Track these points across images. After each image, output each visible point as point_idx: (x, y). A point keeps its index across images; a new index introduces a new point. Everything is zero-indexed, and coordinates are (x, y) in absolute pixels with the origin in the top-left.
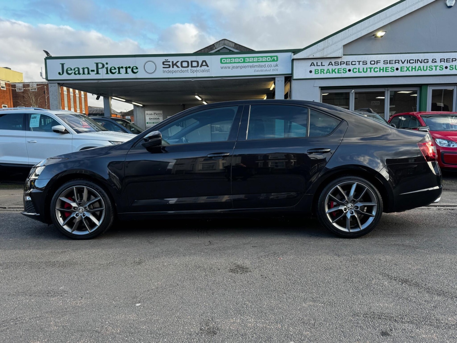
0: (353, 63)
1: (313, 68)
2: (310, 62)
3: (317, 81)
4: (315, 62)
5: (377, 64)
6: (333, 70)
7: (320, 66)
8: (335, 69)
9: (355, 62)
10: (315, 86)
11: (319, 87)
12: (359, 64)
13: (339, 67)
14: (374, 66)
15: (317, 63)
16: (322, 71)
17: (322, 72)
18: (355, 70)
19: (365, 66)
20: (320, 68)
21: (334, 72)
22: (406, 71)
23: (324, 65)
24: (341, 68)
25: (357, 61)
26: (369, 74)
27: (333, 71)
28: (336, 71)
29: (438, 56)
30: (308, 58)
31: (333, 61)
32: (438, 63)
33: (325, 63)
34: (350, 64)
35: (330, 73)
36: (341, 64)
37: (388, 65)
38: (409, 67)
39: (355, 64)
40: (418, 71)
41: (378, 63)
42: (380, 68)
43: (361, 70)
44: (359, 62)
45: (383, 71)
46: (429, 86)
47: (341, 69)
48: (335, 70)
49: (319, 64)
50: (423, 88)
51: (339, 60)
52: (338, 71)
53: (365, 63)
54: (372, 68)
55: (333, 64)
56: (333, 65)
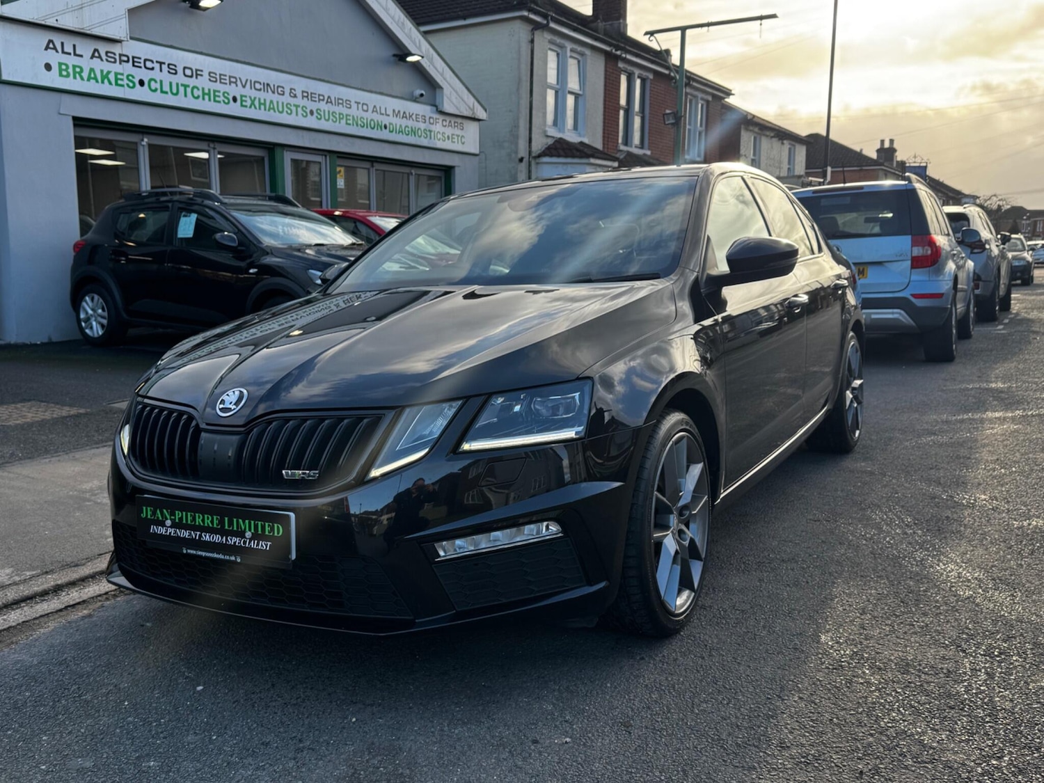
0: (149, 64)
1: (54, 58)
2: (45, 37)
3: (65, 97)
4: (58, 39)
5: (197, 78)
6: (105, 73)
7: (70, 54)
8: (109, 72)
9: (152, 62)
10: (61, 112)
11: (75, 119)
12: (161, 71)
13: (117, 67)
14: (192, 82)
15: (62, 44)
16: (78, 71)
17: (77, 75)
18: (153, 85)
19: (174, 79)
20: (71, 61)
21: (106, 81)
22: (250, 107)
23: (81, 56)
24: (121, 72)
25: (157, 62)
26: (179, 101)
27: (105, 77)
28: (112, 77)
29: (300, 84)
30: (43, 23)
31: (103, 48)
32: (300, 101)
33: (85, 48)
34: (142, 65)
35: (97, 81)
36: (121, 61)
37: (218, 86)
38: (255, 98)
39: (153, 69)
40: (269, 110)
41: (199, 77)
42: (203, 89)
43: (166, 88)
44: (161, 63)
45: (210, 100)
46: (286, 148)
47: (122, 74)
48: (110, 76)
49: (69, 49)
50: (278, 151)
51: (117, 49)
52: (117, 79)
53: (173, 69)
54: (188, 86)
55: (104, 57)
56: (102, 60)
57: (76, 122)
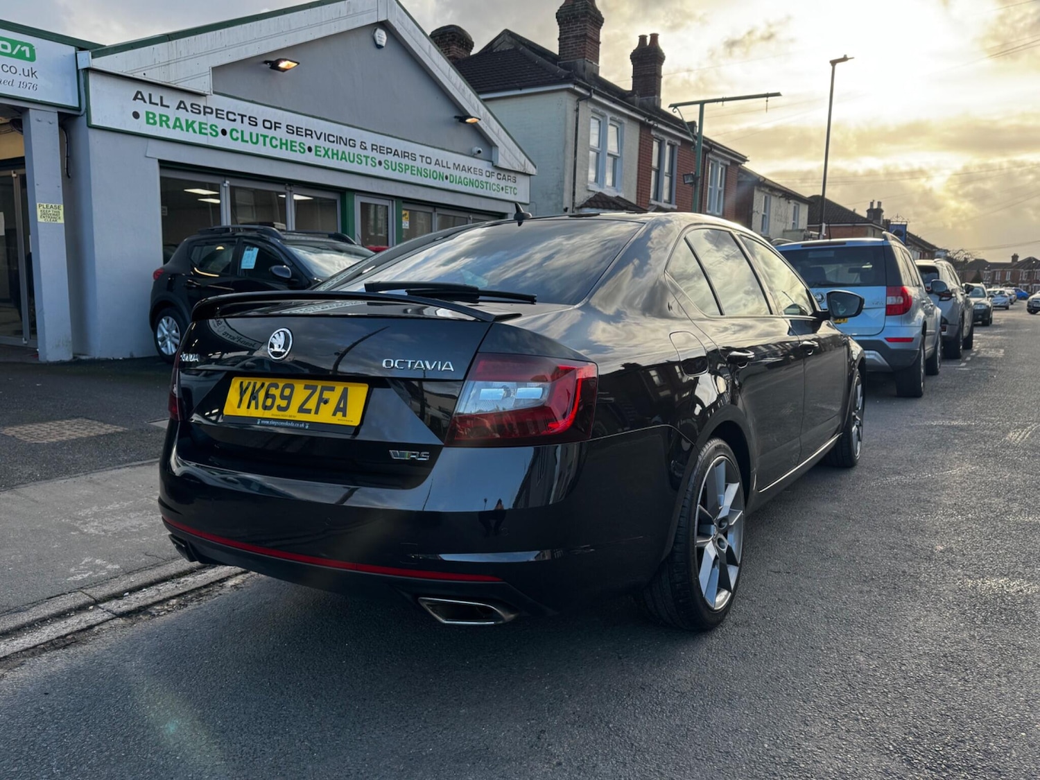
0: (231, 116)
1: (142, 108)
2: (135, 88)
3: (152, 142)
4: (146, 91)
5: (275, 129)
6: (189, 122)
7: (157, 104)
8: (193, 122)
9: (235, 114)
10: (148, 155)
11: (160, 161)
12: (242, 122)
13: (201, 118)
14: (271, 133)
15: (150, 95)
16: (164, 120)
17: (164, 124)
18: (235, 135)
19: (254, 130)
20: (158, 110)
21: (190, 129)
22: (324, 156)
23: (168, 107)
24: (206, 122)
25: (239, 114)
26: (260, 149)
27: (190, 125)
28: (196, 126)
29: (370, 138)
30: (131, 76)
31: (189, 101)
32: (369, 153)
33: (172, 100)
34: (225, 117)
35: (182, 130)
36: (205, 113)
37: (294, 137)
38: (328, 149)
39: (235, 120)
40: (341, 160)
41: (277, 129)
42: (281, 139)
43: (247, 137)
44: (242, 116)
45: (287, 149)
46: (356, 193)
47: (206, 124)
48: (194, 125)
49: (156, 99)
50: (348, 195)
51: (201, 102)
52: (201, 129)
53: (253, 122)
54: (268, 137)
55: (189, 108)
56: (187, 111)
57: (162, 165)
